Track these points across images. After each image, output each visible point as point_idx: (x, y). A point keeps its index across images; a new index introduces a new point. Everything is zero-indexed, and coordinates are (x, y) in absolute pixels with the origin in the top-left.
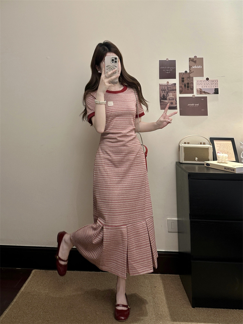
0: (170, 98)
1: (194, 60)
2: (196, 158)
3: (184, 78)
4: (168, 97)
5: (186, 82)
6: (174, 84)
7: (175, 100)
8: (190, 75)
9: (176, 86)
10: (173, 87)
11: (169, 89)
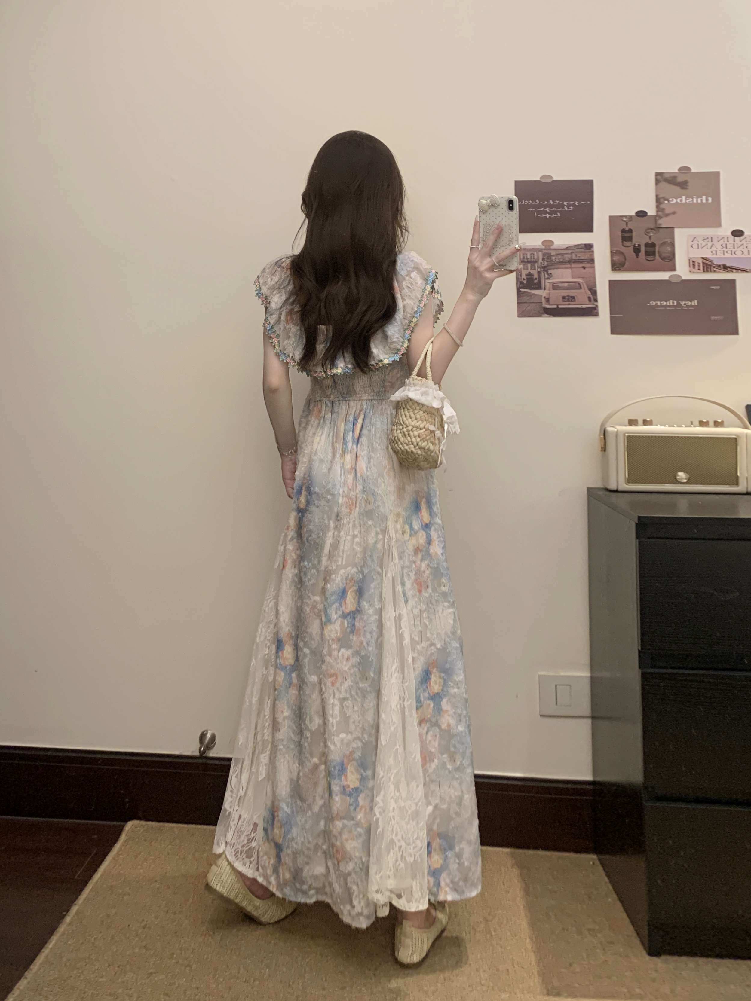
0: (560, 285)
1: (680, 179)
2: (680, 474)
3: (630, 231)
4: (547, 281)
5: (639, 239)
6: (583, 246)
7: (586, 289)
8: (660, 222)
9: (593, 252)
10: (576, 254)
11: (554, 258)
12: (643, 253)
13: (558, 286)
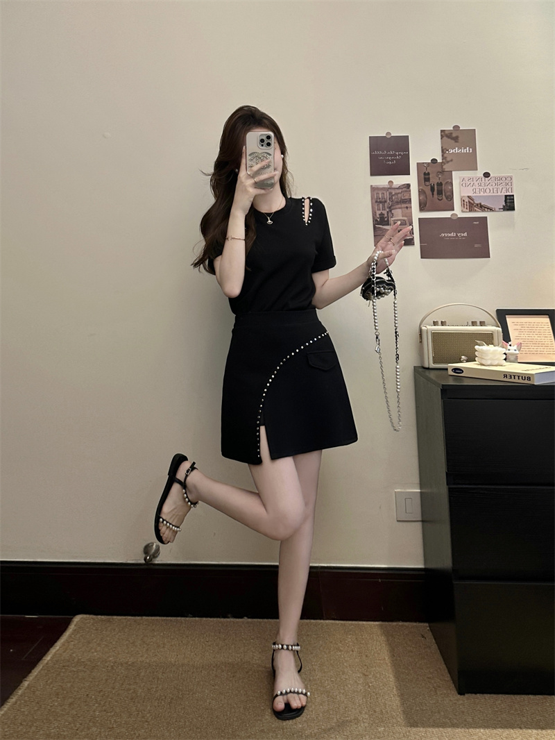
1: (454, 135)
2: (463, 357)
3: (428, 174)
4: (392, 219)
5: (433, 180)
6: (406, 185)
8: (444, 167)
9: (410, 190)
10: (403, 193)
11: (394, 197)
12: (435, 193)
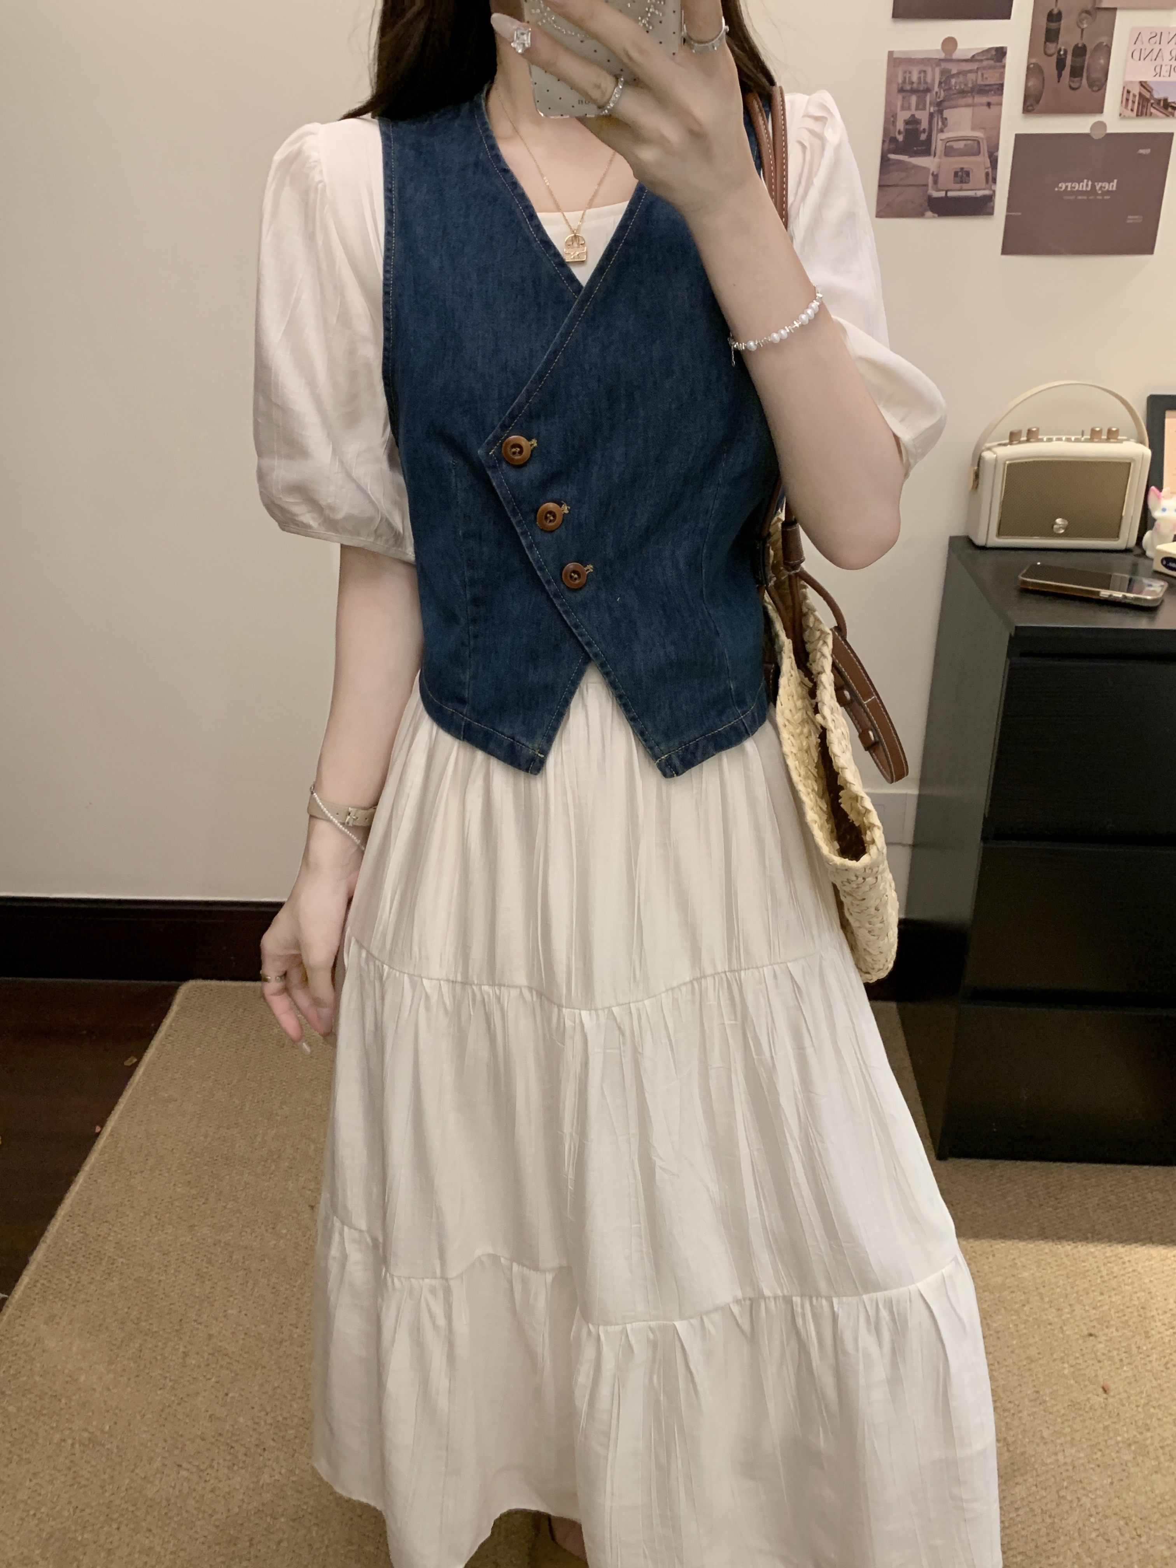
0: (955, 145)
3: (1059, 16)
4: (943, 136)
5: (1069, 40)
6: (994, 52)
7: (987, 155)
9: (1004, 67)
10: (984, 71)
11: (953, 81)
12: (1066, 72)
13: (952, 147)
